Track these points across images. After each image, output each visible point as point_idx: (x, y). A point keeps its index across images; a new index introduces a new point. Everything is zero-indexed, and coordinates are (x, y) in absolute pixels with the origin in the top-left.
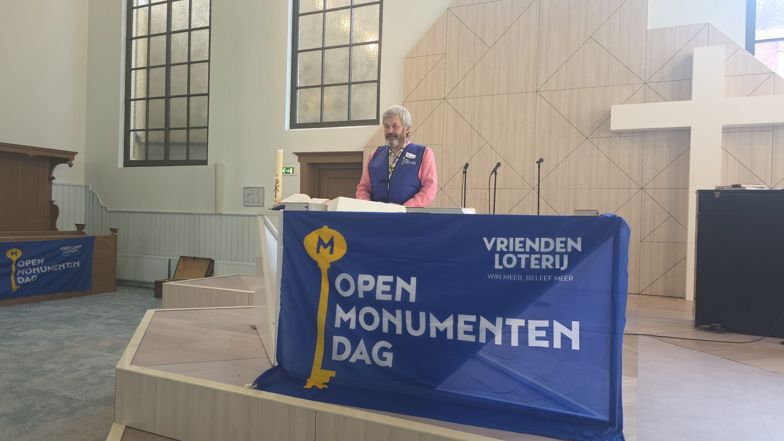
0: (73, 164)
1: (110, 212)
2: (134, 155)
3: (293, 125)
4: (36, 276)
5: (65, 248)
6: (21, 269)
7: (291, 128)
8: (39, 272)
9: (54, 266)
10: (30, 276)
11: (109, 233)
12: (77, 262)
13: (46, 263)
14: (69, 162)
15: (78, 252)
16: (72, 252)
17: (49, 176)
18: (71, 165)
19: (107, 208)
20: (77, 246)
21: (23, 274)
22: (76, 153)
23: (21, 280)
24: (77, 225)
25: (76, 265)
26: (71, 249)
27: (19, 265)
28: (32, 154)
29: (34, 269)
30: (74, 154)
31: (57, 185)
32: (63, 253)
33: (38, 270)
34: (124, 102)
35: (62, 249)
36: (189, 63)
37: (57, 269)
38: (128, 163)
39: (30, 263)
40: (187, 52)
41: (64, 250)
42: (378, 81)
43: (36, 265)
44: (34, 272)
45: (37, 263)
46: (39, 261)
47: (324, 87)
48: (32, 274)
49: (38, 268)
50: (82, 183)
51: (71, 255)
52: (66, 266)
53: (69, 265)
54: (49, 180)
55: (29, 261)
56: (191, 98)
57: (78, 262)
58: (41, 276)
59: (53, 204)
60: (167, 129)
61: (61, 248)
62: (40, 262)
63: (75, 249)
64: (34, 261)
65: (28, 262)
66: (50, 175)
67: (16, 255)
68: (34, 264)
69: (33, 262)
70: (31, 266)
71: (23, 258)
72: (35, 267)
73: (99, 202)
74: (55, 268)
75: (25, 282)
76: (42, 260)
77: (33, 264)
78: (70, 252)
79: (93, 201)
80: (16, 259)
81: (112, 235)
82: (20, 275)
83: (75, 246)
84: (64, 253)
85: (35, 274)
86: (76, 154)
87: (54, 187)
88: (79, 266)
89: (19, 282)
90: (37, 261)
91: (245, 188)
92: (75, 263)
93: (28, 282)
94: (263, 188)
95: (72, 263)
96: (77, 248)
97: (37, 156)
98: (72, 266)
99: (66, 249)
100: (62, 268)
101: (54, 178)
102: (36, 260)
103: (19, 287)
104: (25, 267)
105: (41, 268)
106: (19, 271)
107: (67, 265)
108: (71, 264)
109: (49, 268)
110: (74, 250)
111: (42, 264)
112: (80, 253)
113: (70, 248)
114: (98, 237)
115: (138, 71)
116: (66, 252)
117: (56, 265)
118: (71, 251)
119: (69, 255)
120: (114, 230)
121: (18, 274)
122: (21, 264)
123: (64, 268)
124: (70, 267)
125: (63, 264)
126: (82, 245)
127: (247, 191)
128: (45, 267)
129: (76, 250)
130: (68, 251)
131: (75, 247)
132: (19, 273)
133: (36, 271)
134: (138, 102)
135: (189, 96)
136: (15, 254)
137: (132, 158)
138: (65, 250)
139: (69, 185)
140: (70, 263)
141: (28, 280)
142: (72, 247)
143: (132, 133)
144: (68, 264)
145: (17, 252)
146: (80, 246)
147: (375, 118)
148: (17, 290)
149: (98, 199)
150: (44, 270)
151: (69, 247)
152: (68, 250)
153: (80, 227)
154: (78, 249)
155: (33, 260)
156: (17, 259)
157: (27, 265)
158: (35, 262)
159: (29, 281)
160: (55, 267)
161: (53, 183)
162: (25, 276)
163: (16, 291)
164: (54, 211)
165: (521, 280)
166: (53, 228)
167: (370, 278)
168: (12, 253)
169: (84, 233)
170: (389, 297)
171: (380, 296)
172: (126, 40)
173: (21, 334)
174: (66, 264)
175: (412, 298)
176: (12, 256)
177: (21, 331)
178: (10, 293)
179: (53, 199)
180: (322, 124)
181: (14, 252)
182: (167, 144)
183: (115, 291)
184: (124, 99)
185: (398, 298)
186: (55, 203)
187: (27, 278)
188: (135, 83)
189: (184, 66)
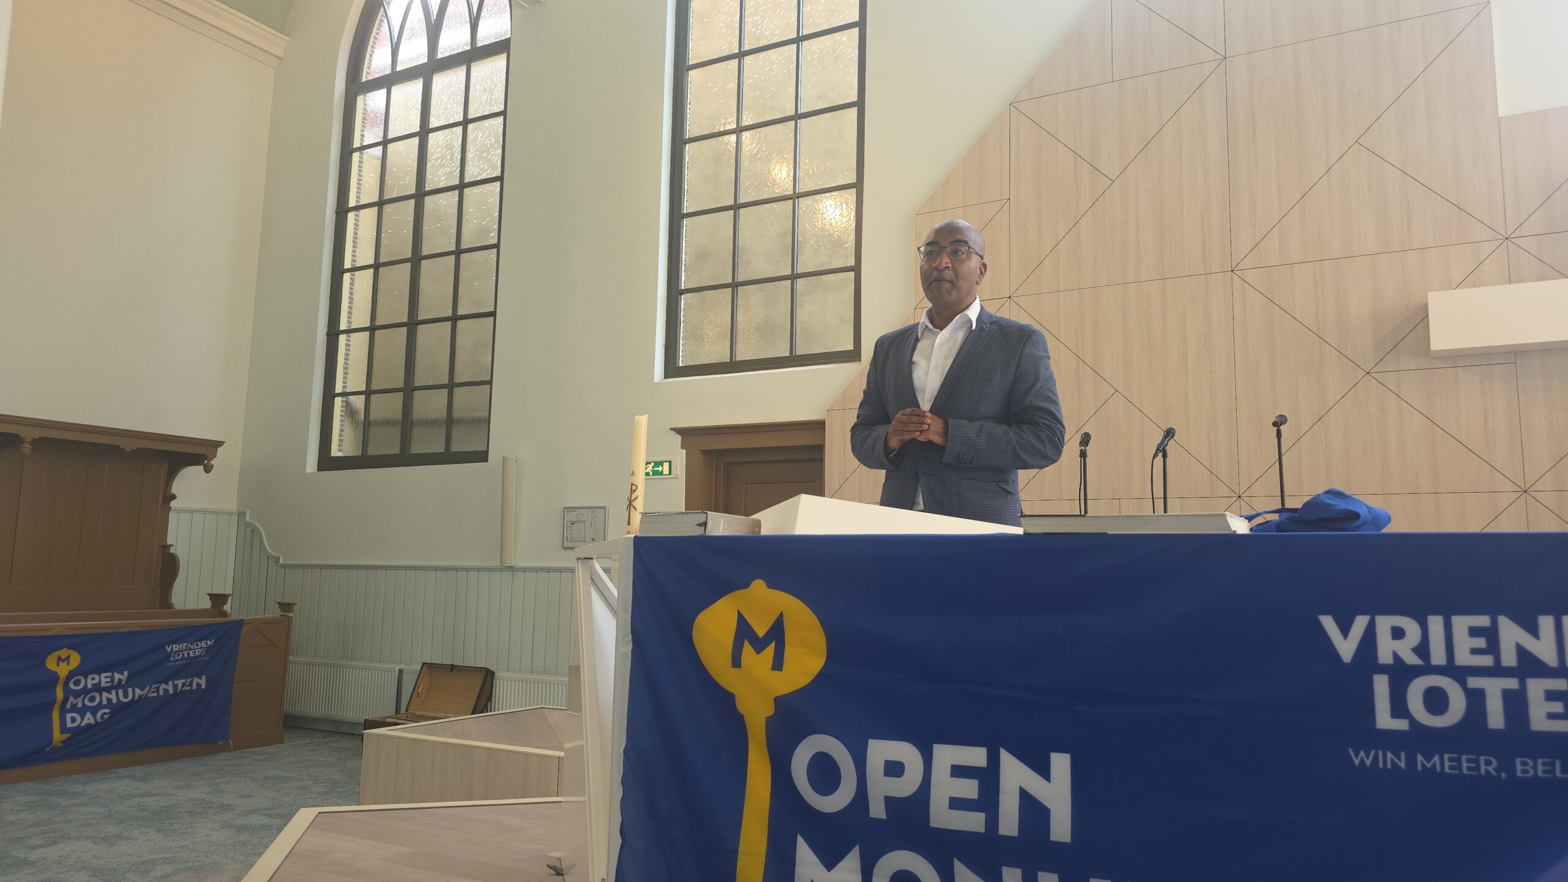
0: (213, 466)
1: (285, 567)
2: (340, 445)
3: (672, 369)
4: (108, 711)
5: (176, 647)
6: (77, 695)
7: (666, 377)
8: (115, 701)
9: (148, 688)
10: (94, 711)
11: (276, 613)
12: (201, 679)
13: (132, 682)
14: (206, 461)
15: (205, 656)
16: (191, 655)
17: (164, 494)
18: (208, 469)
19: (279, 559)
20: (203, 642)
21: (80, 705)
22: (221, 444)
23: (73, 720)
24: (212, 597)
25: (199, 685)
26: (190, 649)
27: (71, 685)
28: (129, 445)
29: (105, 695)
30: (215, 445)
31: (179, 511)
32: (172, 659)
33: (113, 696)
34: (326, 336)
35: (169, 650)
36: (458, 252)
37: (155, 694)
38: (327, 462)
39: (96, 681)
40: (454, 231)
41: (174, 651)
42: (856, 269)
43: (110, 684)
44: (105, 702)
45: (112, 681)
46: (117, 676)
47: (737, 286)
48: (100, 706)
49: (114, 692)
50: (233, 507)
51: (189, 661)
52: (175, 686)
53: (184, 684)
54: (164, 501)
55: (96, 676)
56: (460, 323)
57: (204, 677)
58: (118, 710)
59: (168, 551)
60: (409, 389)
61: (167, 647)
62: (119, 679)
63: (197, 649)
64: (106, 677)
65: (93, 679)
66: (166, 491)
67: (68, 664)
68: (106, 682)
69: (104, 679)
70: (98, 688)
71: (83, 671)
72: (108, 690)
73: (265, 547)
74: (153, 692)
75: (83, 724)
76: (123, 674)
77: (103, 685)
78: (186, 656)
79: (251, 544)
80: (67, 673)
81: (282, 617)
82: (74, 709)
83: (199, 643)
84: (174, 657)
85: (105, 707)
86: (221, 446)
87: (172, 516)
88: (203, 687)
89: (69, 725)
90: (112, 677)
91: (565, 508)
92: (196, 680)
93: (89, 725)
94: (604, 508)
95: (188, 680)
96: (203, 646)
97: (139, 449)
98: (189, 688)
99: (179, 649)
100: (166, 691)
101: (174, 497)
102: (110, 674)
103: (69, 735)
104: (85, 691)
105: (121, 691)
106: (72, 700)
107: (177, 684)
108: (188, 684)
109: (138, 692)
110: (197, 651)
111: (123, 683)
112: (207, 658)
113: (187, 646)
114: (251, 622)
115: (357, 273)
116: (178, 655)
117: (154, 686)
118: (188, 654)
119: (185, 662)
120: (286, 607)
121: (68, 706)
122: (77, 683)
123: (171, 692)
124: (186, 688)
125: (170, 683)
126: (213, 641)
127: (570, 517)
128: (130, 690)
129: (200, 650)
130: (183, 654)
131: (197, 645)
132: (72, 704)
133: (109, 700)
134: (354, 335)
135: (455, 319)
136: (66, 662)
137: (335, 452)
138: (176, 652)
139: (204, 512)
140: (184, 681)
141: (89, 719)
142: (191, 644)
143: (338, 401)
144: (180, 683)
145: (71, 657)
146: (209, 642)
147: (850, 347)
148: (63, 742)
149: (261, 541)
150: (126, 696)
151: (184, 645)
152: (182, 651)
153: (218, 600)
154: (205, 648)
155: (103, 675)
156: (70, 671)
157: (89, 686)
158: (109, 680)
159: (92, 721)
160: (152, 690)
161: (171, 508)
162: (82, 712)
163: (62, 744)
164: (169, 566)
165: (1494, 773)
166: (165, 602)
167: (906, 752)
168: (59, 659)
169: (224, 614)
170: (974, 822)
171: (942, 817)
172: (336, 213)
173: (34, 855)
174: (175, 682)
175: (1061, 828)
176: (58, 665)
177: (40, 846)
178: (47, 749)
179: (169, 542)
180: (733, 366)
181: (63, 658)
182: (407, 424)
183: (281, 741)
184: (326, 330)
185: (1009, 823)
186: (172, 550)
187: (88, 715)
188: (351, 298)
189: (448, 258)
